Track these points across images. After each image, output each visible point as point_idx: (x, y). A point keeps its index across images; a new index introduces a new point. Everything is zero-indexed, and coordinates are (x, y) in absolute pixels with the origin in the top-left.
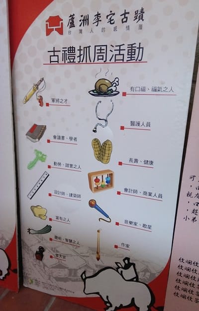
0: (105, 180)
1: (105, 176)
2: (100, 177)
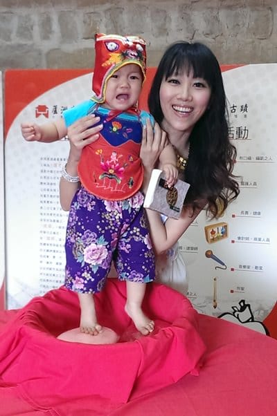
0: (220, 232)
1: (220, 228)
2: (215, 230)
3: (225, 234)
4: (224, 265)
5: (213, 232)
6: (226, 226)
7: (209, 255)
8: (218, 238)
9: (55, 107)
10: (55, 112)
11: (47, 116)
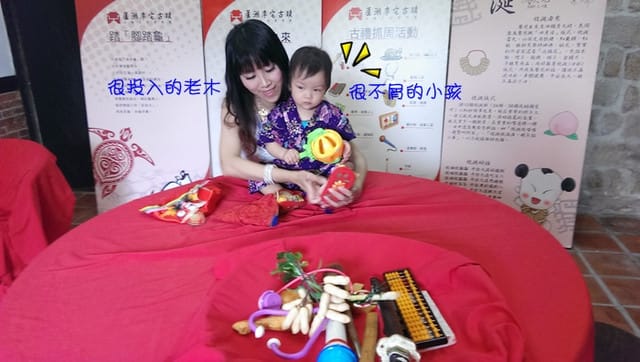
0: (392, 120)
1: (392, 116)
2: (388, 118)
3: (396, 121)
4: (394, 146)
5: (386, 121)
6: (397, 115)
7: (382, 139)
8: (391, 125)
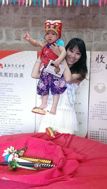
9: (6, 65)
10: (5, 66)
11: (2, 68)
